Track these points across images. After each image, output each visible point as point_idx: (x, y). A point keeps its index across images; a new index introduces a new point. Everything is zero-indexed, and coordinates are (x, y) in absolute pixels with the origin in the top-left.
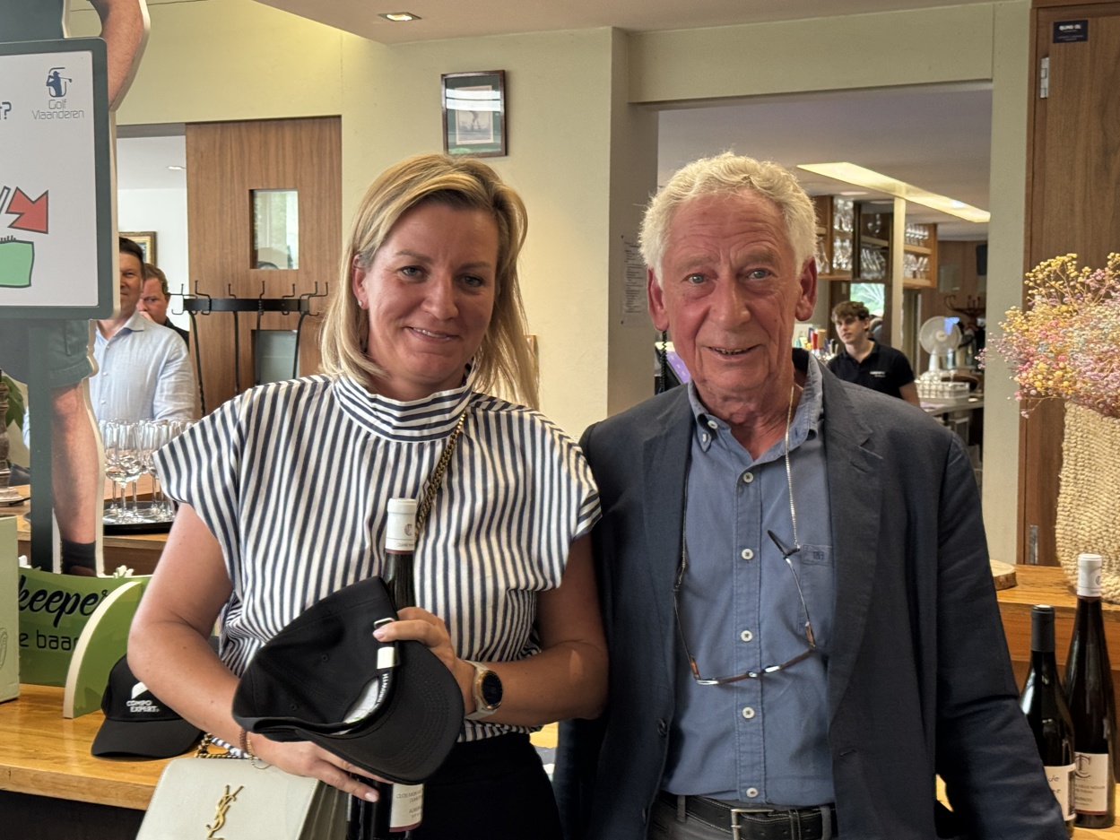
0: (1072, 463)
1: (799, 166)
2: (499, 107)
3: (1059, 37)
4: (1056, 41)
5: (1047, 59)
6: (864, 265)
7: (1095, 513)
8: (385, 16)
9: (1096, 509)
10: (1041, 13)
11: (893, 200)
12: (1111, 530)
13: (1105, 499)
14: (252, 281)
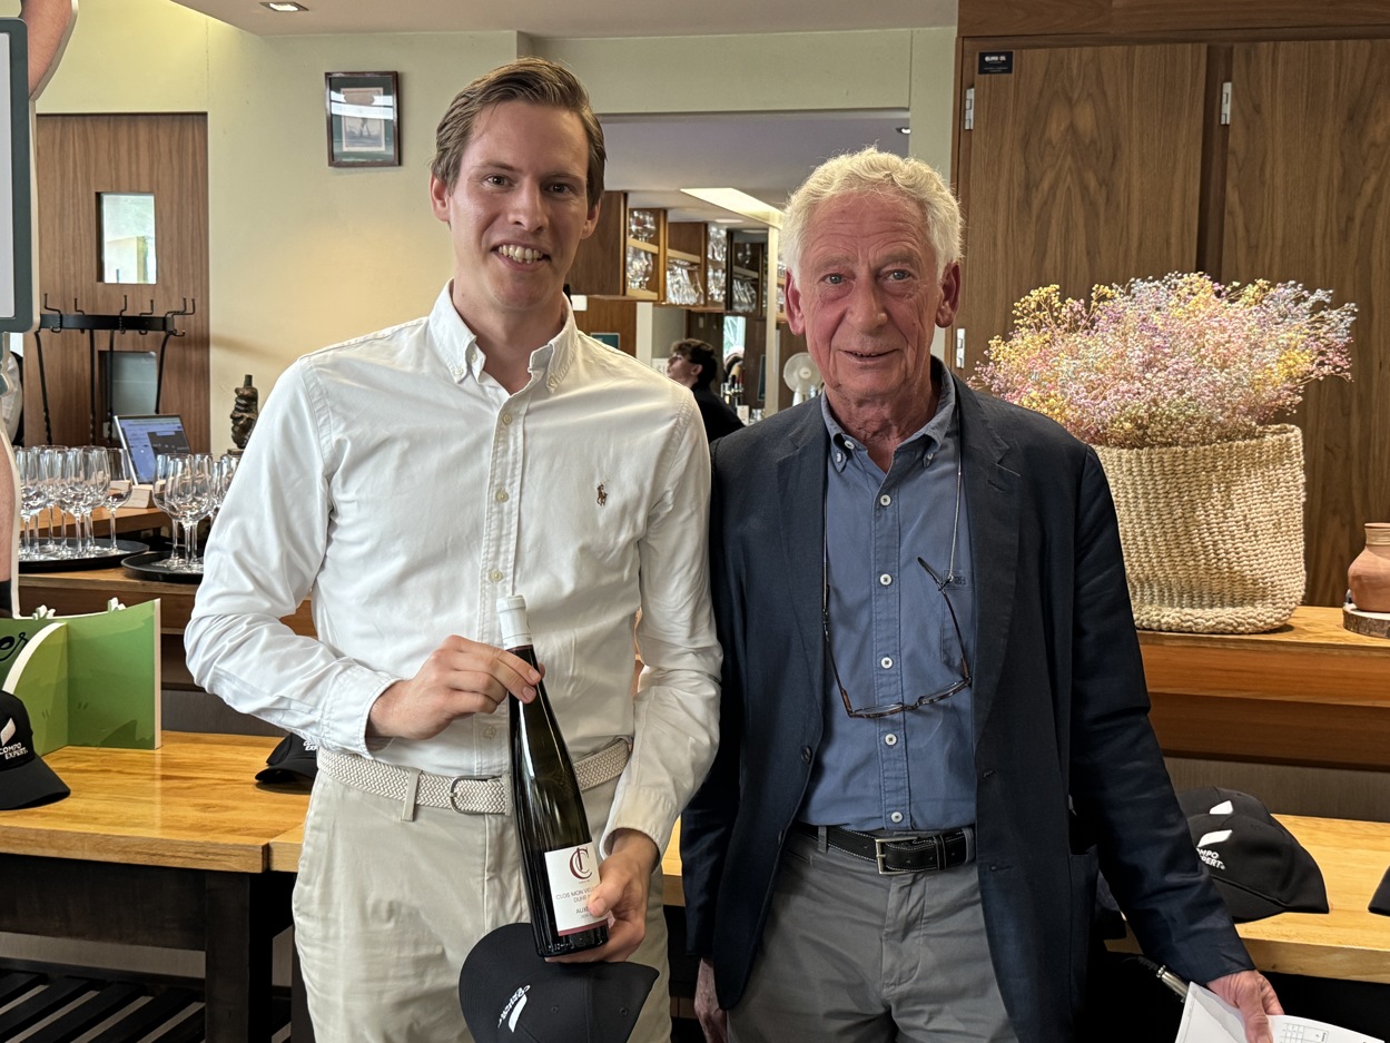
1: (682, 190)
2: (391, 115)
3: (984, 68)
4: (981, 71)
5: (973, 89)
6: (736, 297)
8: (267, 5)
10: (967, 42)
11: (767, 229)
14: (99, 297)
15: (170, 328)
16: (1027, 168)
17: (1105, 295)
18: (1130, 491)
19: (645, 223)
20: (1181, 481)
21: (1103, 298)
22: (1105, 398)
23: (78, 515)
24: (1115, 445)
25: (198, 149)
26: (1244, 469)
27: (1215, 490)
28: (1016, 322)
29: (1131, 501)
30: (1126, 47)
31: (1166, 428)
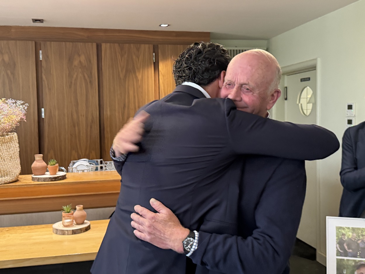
30: (15, 41)
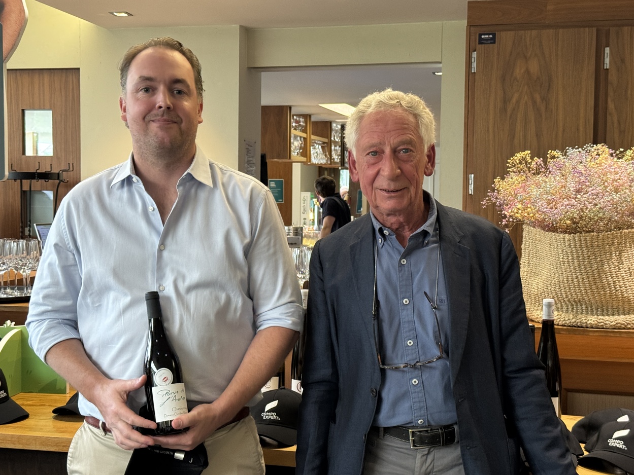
0: (527, 255)
1: (320, 105)
3: (481, 41)
4: (480, 43)
5: (475, 52)
7: (540, 280)
8: (112, 13)
9: (541, 278)
10: (472, 28)
12: (549, 288)
13: (545, 273)
14: (23, 163)
15: (61, 179)
16: (504, 93)
17: (555, 156)
18: (570, 256)
19: (300, 122)
20: (596, 250)
21: (553, 157)
22: (556, 208)
23: (24, 274)
24: (561, 232)
25: (75, 88)
26: (628, 244)
27: (613, 255)
28: (508, 170)
29: (571, 261)
30: (555, 30)
31: (588, 223)
